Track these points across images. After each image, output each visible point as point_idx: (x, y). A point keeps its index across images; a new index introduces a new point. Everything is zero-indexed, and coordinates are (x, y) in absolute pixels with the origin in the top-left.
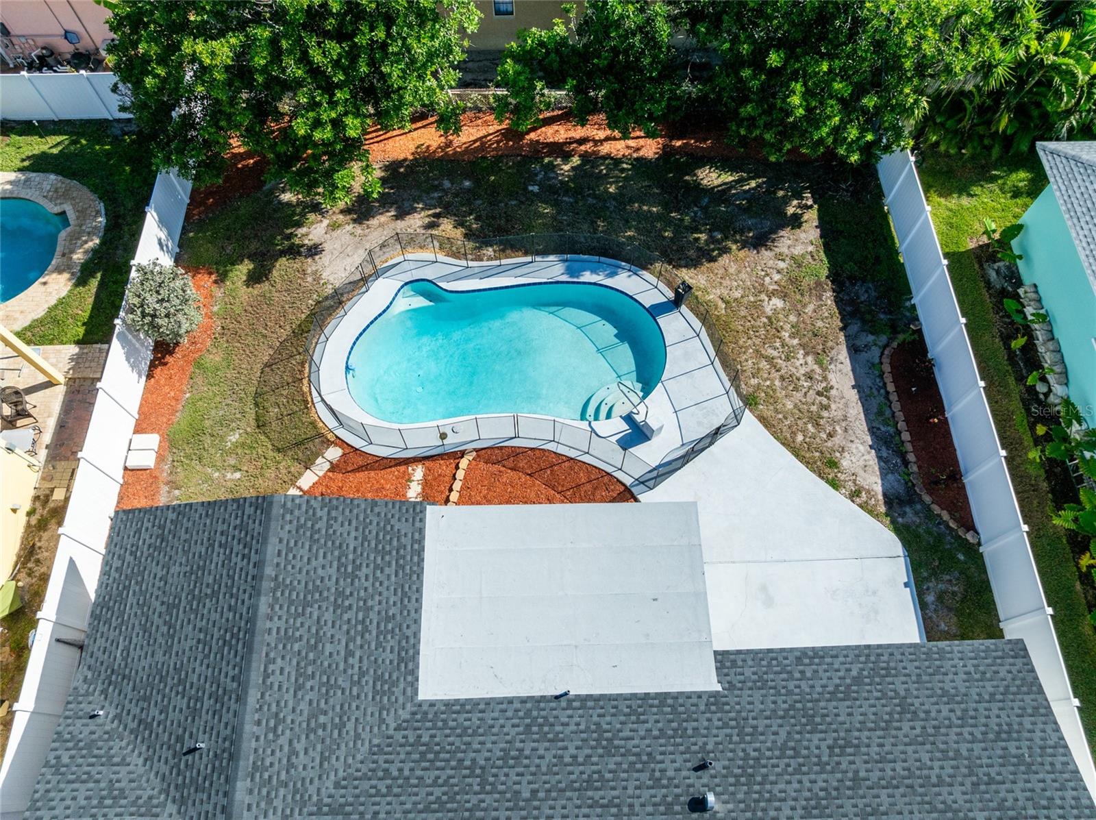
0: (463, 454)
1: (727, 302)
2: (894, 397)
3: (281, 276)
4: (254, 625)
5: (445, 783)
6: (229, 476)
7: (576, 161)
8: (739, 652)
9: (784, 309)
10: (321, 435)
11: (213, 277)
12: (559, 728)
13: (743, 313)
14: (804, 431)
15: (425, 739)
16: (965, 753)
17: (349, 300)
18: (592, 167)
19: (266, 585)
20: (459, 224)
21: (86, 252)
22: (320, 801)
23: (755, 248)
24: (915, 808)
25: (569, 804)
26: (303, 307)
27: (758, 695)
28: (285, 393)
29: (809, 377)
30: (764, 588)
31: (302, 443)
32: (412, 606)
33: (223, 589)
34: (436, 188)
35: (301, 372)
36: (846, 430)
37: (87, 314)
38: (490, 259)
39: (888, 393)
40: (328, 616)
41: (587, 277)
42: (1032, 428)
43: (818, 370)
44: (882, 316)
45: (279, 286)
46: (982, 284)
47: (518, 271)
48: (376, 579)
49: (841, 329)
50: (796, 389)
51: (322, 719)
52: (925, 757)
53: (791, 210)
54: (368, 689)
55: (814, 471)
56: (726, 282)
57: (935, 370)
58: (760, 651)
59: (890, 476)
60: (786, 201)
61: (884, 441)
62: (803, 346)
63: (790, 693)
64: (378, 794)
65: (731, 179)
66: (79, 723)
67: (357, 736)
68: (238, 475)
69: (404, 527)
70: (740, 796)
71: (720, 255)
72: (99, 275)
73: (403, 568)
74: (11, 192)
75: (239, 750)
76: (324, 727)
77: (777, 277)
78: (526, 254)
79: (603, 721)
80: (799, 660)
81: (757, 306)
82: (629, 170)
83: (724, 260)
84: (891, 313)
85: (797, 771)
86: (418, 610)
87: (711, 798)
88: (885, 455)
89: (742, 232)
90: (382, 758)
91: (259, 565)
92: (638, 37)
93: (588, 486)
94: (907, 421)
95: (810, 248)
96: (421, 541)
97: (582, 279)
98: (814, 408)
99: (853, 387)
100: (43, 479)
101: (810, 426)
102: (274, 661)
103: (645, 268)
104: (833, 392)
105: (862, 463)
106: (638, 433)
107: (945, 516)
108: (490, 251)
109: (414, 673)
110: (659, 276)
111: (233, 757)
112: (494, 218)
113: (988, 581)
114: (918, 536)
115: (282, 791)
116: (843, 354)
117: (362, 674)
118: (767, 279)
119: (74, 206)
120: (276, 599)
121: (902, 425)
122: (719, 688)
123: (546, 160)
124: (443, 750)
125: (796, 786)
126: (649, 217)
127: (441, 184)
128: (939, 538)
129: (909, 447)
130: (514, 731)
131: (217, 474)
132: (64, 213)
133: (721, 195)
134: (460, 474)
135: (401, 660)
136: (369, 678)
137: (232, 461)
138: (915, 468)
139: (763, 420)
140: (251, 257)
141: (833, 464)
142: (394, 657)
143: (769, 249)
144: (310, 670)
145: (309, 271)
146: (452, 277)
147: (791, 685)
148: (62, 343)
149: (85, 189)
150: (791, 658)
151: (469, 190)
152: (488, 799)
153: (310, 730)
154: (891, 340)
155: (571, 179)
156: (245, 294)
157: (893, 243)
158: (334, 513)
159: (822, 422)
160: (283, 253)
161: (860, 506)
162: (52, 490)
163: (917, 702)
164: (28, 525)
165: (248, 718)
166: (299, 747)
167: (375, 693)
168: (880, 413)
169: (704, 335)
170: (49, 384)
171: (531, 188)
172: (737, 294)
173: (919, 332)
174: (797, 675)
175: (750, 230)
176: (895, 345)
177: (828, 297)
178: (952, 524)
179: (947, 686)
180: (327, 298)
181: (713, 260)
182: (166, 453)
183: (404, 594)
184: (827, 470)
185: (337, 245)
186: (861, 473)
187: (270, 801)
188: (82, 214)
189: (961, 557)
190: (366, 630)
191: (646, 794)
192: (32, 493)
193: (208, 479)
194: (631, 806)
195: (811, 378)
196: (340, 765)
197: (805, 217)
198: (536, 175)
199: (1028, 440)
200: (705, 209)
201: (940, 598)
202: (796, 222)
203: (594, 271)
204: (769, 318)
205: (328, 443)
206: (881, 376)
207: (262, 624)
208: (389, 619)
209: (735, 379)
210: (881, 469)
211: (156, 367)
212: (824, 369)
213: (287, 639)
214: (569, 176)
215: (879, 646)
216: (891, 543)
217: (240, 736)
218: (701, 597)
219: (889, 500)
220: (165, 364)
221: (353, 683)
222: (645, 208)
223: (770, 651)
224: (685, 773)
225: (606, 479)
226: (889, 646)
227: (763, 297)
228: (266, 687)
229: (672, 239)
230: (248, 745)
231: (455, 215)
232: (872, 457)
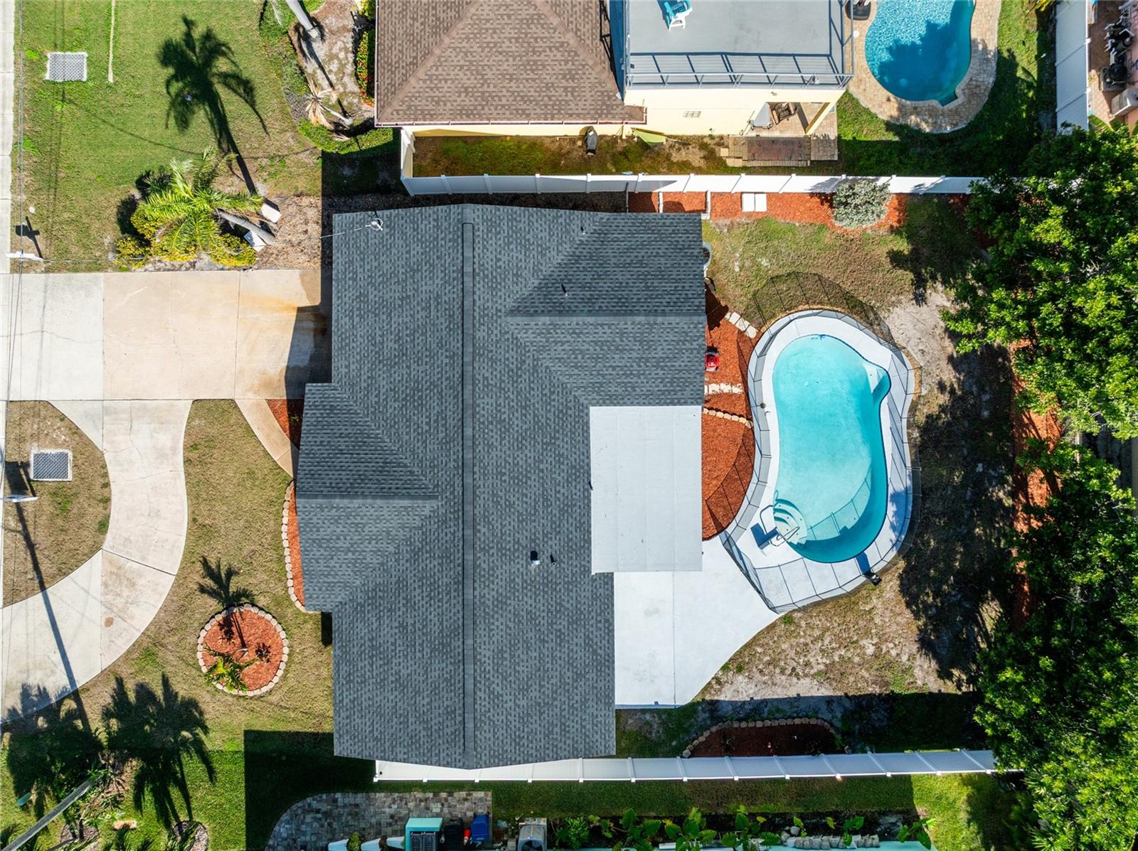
0: (750, 419)
1: (870, 611)
2: (789, 722)
3: (897, 276)
4: (630, 315)
5: (547, 424)
6: (737, 264)
7: (1008, 502)
8: (613, 587)
9: (864, 654)
10: (765, 323)
11: (895, 225)
12: (574, 483)
13: (860, 622)
14: (764, 653)
15: (569, 412)
16: (555, 703)
17: (874, 332)
18: (1002, 516)
19: (651, 319)
20: (943, 409)
21: (918, 125)
22: (539, 360)
23: (920, 640)
24: (529, 669)
25: (536, 489)
26: (869, 297)
27: (589, 594)
28: (798, 293)
29: (807, 664)
30: (657, 611)
31: (759, 310)
32: (641, 400)
33: (650, 293)
34: (982, 390)
35: (814, 302)
36: (765, 683)
37: (863, 138)
38: (909, 435)
39: (794, 718)
40: (634, 355)
41: (892, 509)
42: (763, 815)
43: (812, 672)
44: (857, 727)
45: (888, 276)
46: (883, 809)
47: (897, 457)
48: (656, 379)
49: (846, 694)
50: (797, 653)
51: (580, 357)
52: (553, 681)
53: (956, 672)
54: (595, 380)
55: (735, 655)
56: (888, 613)
57: (810, 756)
58: (613, 599)
59: (730, 707)
60: (965, 670)
61: (756, 709)
62: (833, 663)
63: (589, 613)
64: (543, 389)
65: (989, 628)
66: (579, 222)
67: (571, 376)
68: (737, 269)
69: (688, 393)
70: (538, 579)
71: (913, 612)
72: (897, 139)
73: (663, 394)
74: (977, 51)
75: (565, 316)
76: (576, 358)
77: (893, 653)
78: (913, 462)
79: (577, 508)
80: (607, 621)
81: (867, 634)
82: (999, 545)
83: (908, 614)
84: (860, 733)
85: (549, 611)
86: (638, 404)
87: (537, 563)
88: (746, 707)
89: (935, 630)
90: (560, 390)
91: (664, 313)
92: (1080, 558)
93: (726, 503)
94: (771, 727)
95: (919, 683)
96: (679, 403)
97: (889, 504)
98: (782, 663)
99: (798, 695)
100: (735, 139)
101: (768, 658)
102: (609, 328)
103: (899, 552)
104: (795, 680)
105: (740, 690)
106: (763, 538)
107: (702, 739)
108: (916, 434)
109: (604, 404)
110: (893, 563)
111: (561, 313)
112: (949, 437)
113: (657, 757)
114: (689, 718)
115: (544, 340)
116: (825, 691)
117: (603, 376)
118: (891, 645)
119: (963, 104)
120: (643, 325)
121: (768, 723)
122: (593, 573)
123: (1010, 478)
124: (564, 422)
125: (542, 609)
126: (949, 559)
127: (985, 392)
128: (687, 731)
129: (751, 725)
130: (572, 459)
131: (738, 255)
132: (956, 98)
133: (973, 617)
134: (735, 418)
135: (611, 396)
136: (601, 379)
137: (747, 264)
138: (736, 725)
139: (772, 626)
140: (915, 251)
141: (740, 669)
142: (613, 392)
143: (919, 650)
144: (605, 348)
145: (901, 297)
146: (891, 406)
147: (593, 614)
148: (839, 126)
149: (980, 108)
150: (609, 617)
151: (979, 415)
152: (540, 447)
153: (574, 351)
154: (837, 729)
155: (989, 499)
156: (881, 251)
157: (923, 749)
158: (695, 352)
159: (771, 667)
160: (918, 276)
161: (710, 683)
162: (727, 147)
163: (582, 683)
164: (703, 137)
165: (580, 318)
166: (566, 346)
167: (593, 384)
168: (778, 710)
169: (840, 592)
170: (805, 125)
171: (980, 465)
172: (877, 620)
173: (842, 752)
174: (599, 618)
175: (937, 637)
176: (832, 731)
177: (877, 690)
178: (696, 742)
179: (590, 703)
180: (875, 314)
181: (908, 605)
182: (753, 218)
183: (648, 396)
184: (735, 665)
185: (925, 316)
186: (734, 688)
187: (539, 334)
188: (956, 112)
189: (674, 743)
190: (627, 376)
191: (540, 529)
192: (725, 133)
193: (735, 250)
194: (535, 521)
195: (806, 665)
196: (557, 368)
197: (949, 683)
198: (994, 470)
199: (754, 809)
200: (959, 604)
201: (648, 723)
202: (944, 674)
203: (896, 514)
204: (857, 642)
205: (759, 327)
206: (807, 716)
207: (629, 319)
208: (633, 388)
209: (803, 609)
210: (736, 702)
211: (820, 197)
212: (813, 676)
213: (622, 334)
214: (992, 496)
215: (613, 669)
216: (685, 699)
217: (571, 315)
218: (643, 568)
219: (714, 703)
220: (822, 204)
221: (598, 371)
222: (958, 556)
223: (613, 605)
224: (550, 550)
225: (731, 515)
226: (614, 675)
227: (875, 640)
228: (596, 325)
229: (928, 575)
230: (566, 320)
231: (953, 405)
232: (744, 697)
